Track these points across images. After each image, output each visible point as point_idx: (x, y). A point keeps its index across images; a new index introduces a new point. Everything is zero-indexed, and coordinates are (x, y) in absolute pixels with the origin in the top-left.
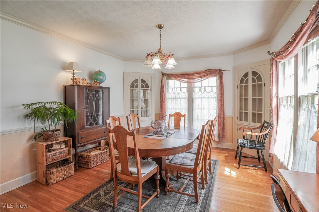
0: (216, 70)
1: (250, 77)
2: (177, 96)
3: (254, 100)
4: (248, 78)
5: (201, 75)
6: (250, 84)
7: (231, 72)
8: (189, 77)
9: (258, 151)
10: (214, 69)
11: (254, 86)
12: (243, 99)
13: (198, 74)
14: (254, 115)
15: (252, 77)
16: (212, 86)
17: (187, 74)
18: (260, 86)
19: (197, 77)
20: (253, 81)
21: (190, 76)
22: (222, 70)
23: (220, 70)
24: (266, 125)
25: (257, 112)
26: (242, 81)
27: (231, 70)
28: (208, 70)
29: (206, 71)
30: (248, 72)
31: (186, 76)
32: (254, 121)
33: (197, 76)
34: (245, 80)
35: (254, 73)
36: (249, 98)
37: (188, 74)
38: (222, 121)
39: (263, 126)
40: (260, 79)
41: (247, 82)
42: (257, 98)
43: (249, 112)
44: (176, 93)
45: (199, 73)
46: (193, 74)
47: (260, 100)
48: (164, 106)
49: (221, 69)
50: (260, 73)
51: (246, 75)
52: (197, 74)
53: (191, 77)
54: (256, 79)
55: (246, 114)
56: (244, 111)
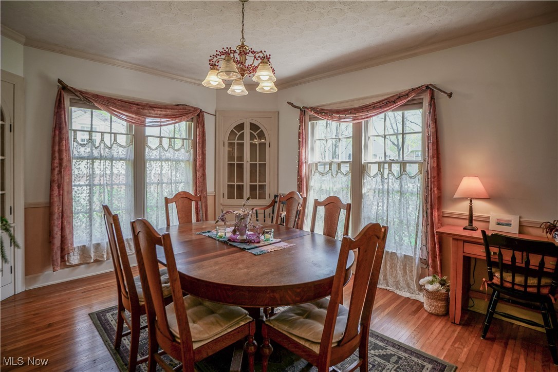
0: (194, 109)
1: (247, 131)
2: (103, 154)
3: (253, 167)
4: (243, 132)
5: (169, 112)
6: (247, 141)
8: (141, 110)
10: (192, 107)
11: (253, 145)
12: (234, 164)
13: (161, 108)
14: (253, 188)
15: (250, 132)
17: (137, 104)
18: (263, 146)
19: (160, 115)
20: (252, 137)
21: (143, 109)
22: (203, 112)
23: (201, 110)
25: (258, 184)
26: (232, 136)
28: (181, 105)
29: (176, 107)
30: (244, 123)
31: (135, 108)
33: (159, 112)
34: (239, 134)
35: (254, 127)
36: (245, 163)
37: (139, 105)
40: (261, 135)
41: (242, 137)
42: (258, 162)
43: (244, 184)
44: (102, 145)
45: (164, 107)
46: (151, 107)
47: (263, 166)
48: (66, 180)
49: (203, 110)
50: (262, 128)
51: (240, 127)
52: (159, 108)
53: (146, 111)
54: (256, 136)
55: (240, 188)
56: (236, 183)
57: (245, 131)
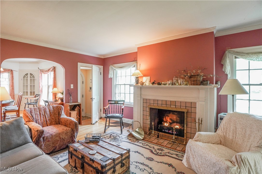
0: (9, 70)
1: (29, 75)
3: (31, 86)
6: (29, 78)
7: (18, 72)
9: (34, 105)
11: (31, 80)
12: (25, 85)
15: (30, 76)
16: (5, 78)
18: (34, 80)
20: (31, 77)
24: (37, 95)
25: (32, 91)
26: (24, 77)
27: (18, 71)
32: (31, 95)
34: (26, 76)
35: (31, 74)
36: (28, 85)
38: (13, 97)
39: (36, 96)
40: (34, 77)
42: (32, 85)
47: (34, 86)
49: (12, 70)
50: (34, 75)
51: (27, 74)
55: (27, 92)
56: (25, 91)
57: (28, 76)
